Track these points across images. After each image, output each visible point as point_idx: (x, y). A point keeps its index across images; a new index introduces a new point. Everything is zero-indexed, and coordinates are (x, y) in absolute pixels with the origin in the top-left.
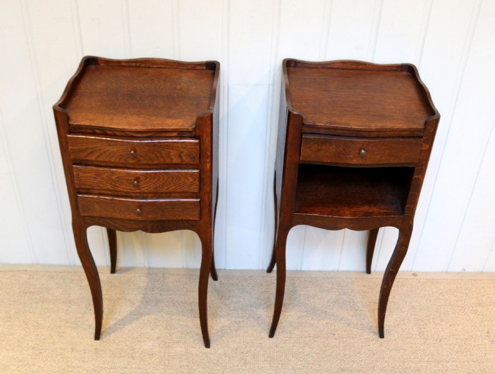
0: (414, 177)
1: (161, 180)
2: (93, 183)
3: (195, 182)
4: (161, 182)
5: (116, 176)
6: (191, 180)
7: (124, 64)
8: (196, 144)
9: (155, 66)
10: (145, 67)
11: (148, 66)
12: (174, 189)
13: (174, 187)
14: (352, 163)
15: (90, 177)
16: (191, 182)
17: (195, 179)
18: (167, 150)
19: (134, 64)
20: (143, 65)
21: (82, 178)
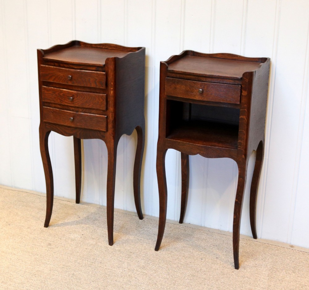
0: (240, 117)
1: (85, 98)
2: (51, 98)
3: (103, 102)
4: (85, 100)
5: (62, 94)
6: (101, 101)
7: (93, 46)
8: (104, 74)
9: (110, 48)
10: (104, 48)
11: (106, 48)
12: (92, 106)
13: (92, 105)
14: (195, 99)
15: (50, 94)
16: (101, 102)
17: (104, 101)
18: (89, 77)
19: (99, 46)
20: (104, 47)
21: (46, 94)
